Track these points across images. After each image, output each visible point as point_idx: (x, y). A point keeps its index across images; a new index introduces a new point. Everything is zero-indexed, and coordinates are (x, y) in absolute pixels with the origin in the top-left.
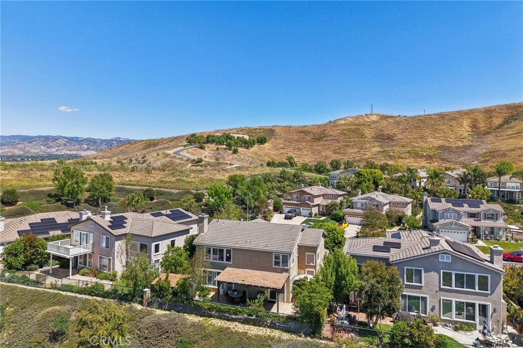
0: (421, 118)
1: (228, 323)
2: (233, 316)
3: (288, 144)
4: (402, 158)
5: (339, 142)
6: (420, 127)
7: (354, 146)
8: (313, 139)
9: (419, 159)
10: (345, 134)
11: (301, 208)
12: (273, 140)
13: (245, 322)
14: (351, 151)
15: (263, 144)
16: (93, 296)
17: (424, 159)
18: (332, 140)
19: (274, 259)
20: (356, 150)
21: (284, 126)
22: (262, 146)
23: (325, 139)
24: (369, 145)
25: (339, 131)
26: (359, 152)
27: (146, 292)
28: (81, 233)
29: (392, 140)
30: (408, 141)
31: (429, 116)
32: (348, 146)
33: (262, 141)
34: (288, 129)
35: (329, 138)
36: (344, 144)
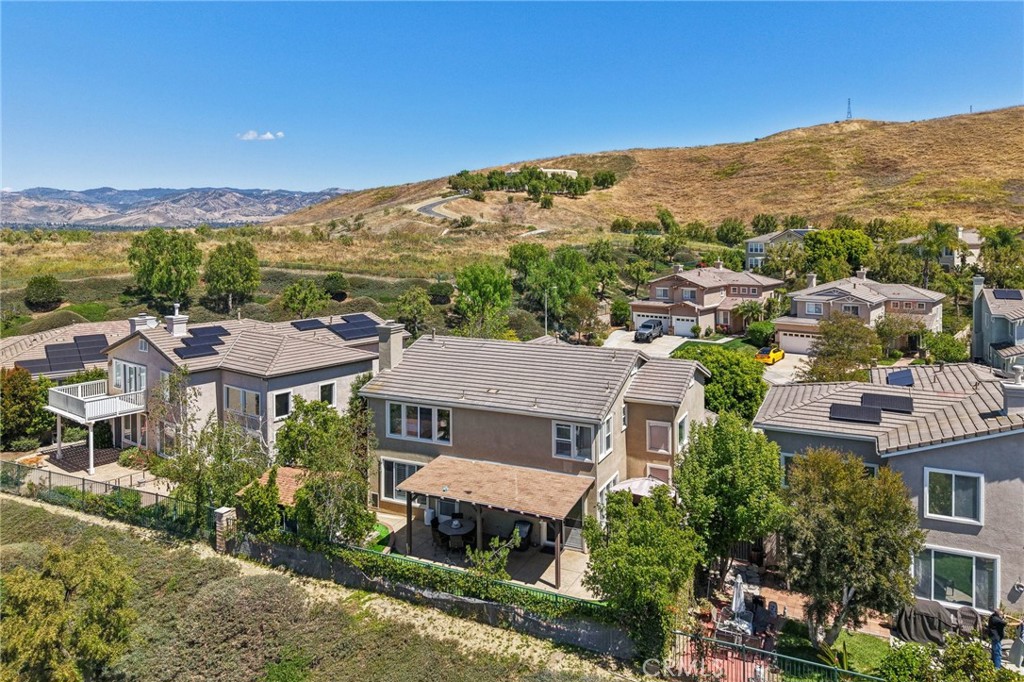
0: (963, 121)
1: (412, 611)
2: (427, 593)
3: (661, 186)
4: (919, 209)
5: (774, 180)
6: (960, 140)
7: (808, 187)
8: (717, 173)
9: (959, 211)
10: (788, 161)
11: (674, 318)
12: (631, 178)
13: (458, 610)
14: (801, 197)
15: (608, 188)
16: (111, 519)
17: (970, 210)
18: (759, 175)
19: (554, 438)
20: (812, 195)
21: (655, 150)
22: (604, 191)
23: (743, 173)
24: (840, 182)
25: (775, 156)
26: (819, 198)
27: (221, 515)
28: (125, 366)
29: (896, 170)
30: (931, 171)
31: (982, 117)
32: (794, 186)
33: (605, 181)
34: (663, 156)
35: (752, 171)
36: (785, 182)
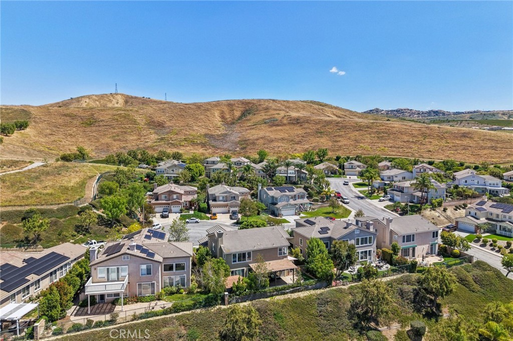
0: (182, 107)
3: (54, 129)
4: (183, 146)
5: (114, 129)
6: (183, 116)
7: (132, 133)
8: (82, 124)
9: (196, 147)
10: (117, 119)
11: (172, 206)
12: (34, 124)
14: (131, 138)
15: (23, 129)
17: (200, 147)
18: (106, 126)
19: (278, 252)
20: (135, 138)
21: (40, 107)
22: (22, 131)
23: (97, 124)
24: (145, 131)
25: (110, 117)
26: (139, 139)
29: (164, 127)
30: (178, 129)
31: (188, 106)
32: (125, 133)
33: (22, 126)
34: (46, 109)
35: (101, 124)
36: (120, 130)
